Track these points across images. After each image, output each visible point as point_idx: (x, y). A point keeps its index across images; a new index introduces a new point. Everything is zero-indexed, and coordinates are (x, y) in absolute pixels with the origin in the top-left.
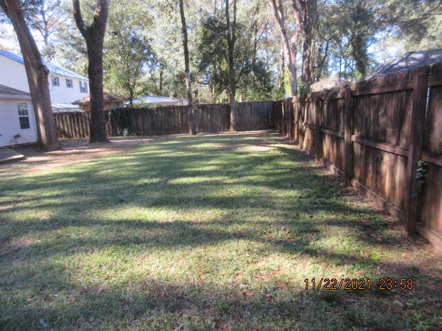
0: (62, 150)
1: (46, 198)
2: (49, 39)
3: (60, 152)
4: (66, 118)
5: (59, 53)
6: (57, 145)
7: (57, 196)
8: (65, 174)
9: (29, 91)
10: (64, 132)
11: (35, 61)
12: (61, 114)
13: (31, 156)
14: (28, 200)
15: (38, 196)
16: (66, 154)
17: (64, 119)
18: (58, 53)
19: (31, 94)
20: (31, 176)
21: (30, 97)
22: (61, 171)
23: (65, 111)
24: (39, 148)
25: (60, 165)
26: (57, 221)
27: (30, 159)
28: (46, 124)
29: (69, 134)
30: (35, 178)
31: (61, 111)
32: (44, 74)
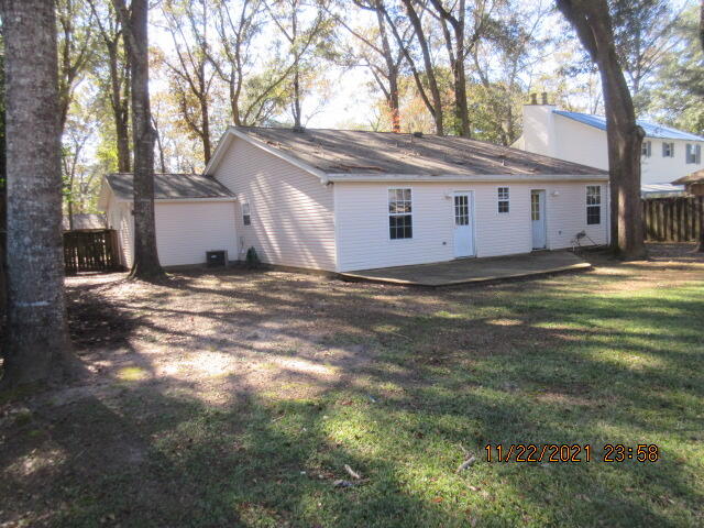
0: (650, 260)
1: (633, 335)
2: (641, 83)
3: (645, 263)
4: (658, 208)
5: (657, 102)
6: (641, 252)
7: (652, 337)
8: (658, 300)
9: (607, 168)
10: (651, 231)
11: (625, 121)
12: (651, 201)
13: (600, 266)
14: (607, 335)
15: (620, 330)
16: (658, 268)
17: (654, 209)
18: (654, 102)
19: (611, 173)
20: (604, 296)
21: (607, 177)
22: (651, 294)
23: (657, 196)
24: (611, 254)
25: (648, 284)
26: (658, 377)
27: (599, 270)
28: (629, 217)
29: (660, 234)
30: (611, 300)
31: (651, 196)
32: (636, 139)
